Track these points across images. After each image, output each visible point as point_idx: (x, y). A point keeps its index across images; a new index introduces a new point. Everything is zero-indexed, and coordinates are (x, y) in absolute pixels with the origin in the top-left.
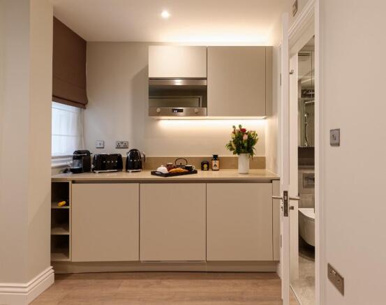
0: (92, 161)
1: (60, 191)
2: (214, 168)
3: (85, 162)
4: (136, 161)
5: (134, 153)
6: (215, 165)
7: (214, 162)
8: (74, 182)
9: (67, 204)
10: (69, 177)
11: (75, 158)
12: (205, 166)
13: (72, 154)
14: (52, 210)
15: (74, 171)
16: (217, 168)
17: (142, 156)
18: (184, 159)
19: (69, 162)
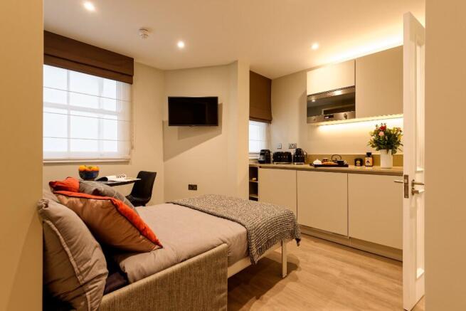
0: (272, 157)
1: (253, 172)
2: (367, 164)
3: (267, 157)
4: (299, 157)
5: (299, 152)
6: (368, 162)
7: (367, 159)
8: (260, 167)
9: (257, 180)
10: (258, 165)
11: (261, 154)
12: (358, 162)
13: (259, 151)
14: (250, 183)
15: (261, 162)
16: (370, 164)
17: (305, 154)
18: (340, 156)
19: (259, 157)
